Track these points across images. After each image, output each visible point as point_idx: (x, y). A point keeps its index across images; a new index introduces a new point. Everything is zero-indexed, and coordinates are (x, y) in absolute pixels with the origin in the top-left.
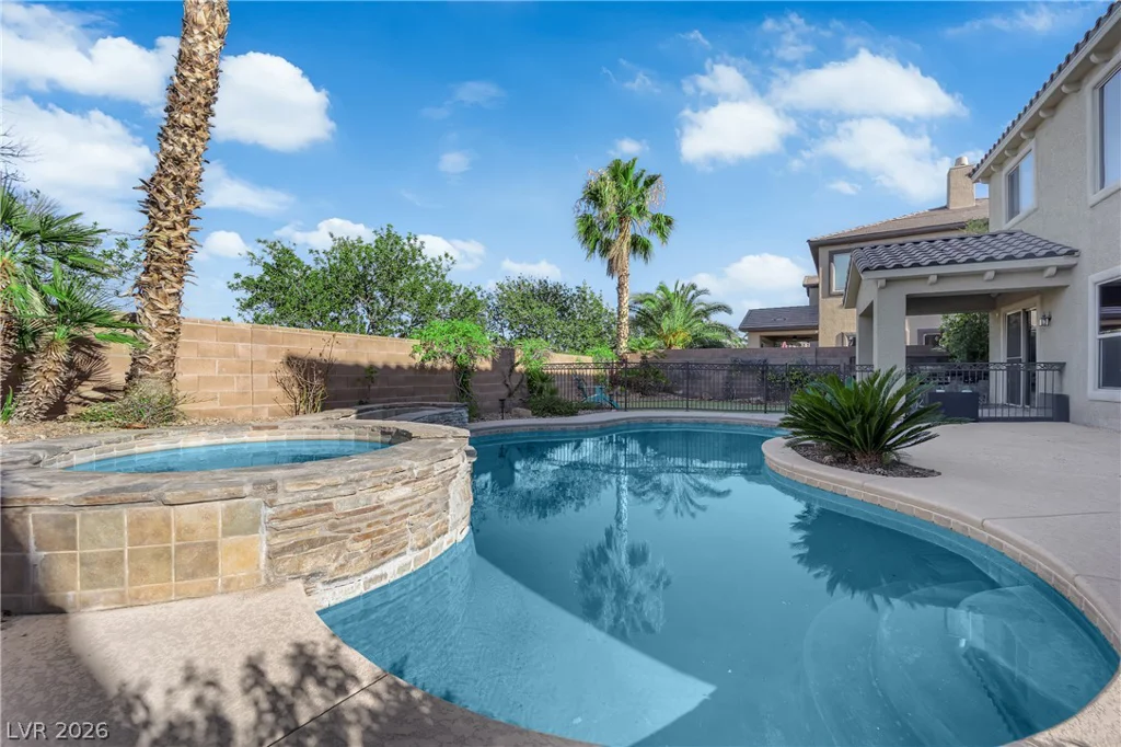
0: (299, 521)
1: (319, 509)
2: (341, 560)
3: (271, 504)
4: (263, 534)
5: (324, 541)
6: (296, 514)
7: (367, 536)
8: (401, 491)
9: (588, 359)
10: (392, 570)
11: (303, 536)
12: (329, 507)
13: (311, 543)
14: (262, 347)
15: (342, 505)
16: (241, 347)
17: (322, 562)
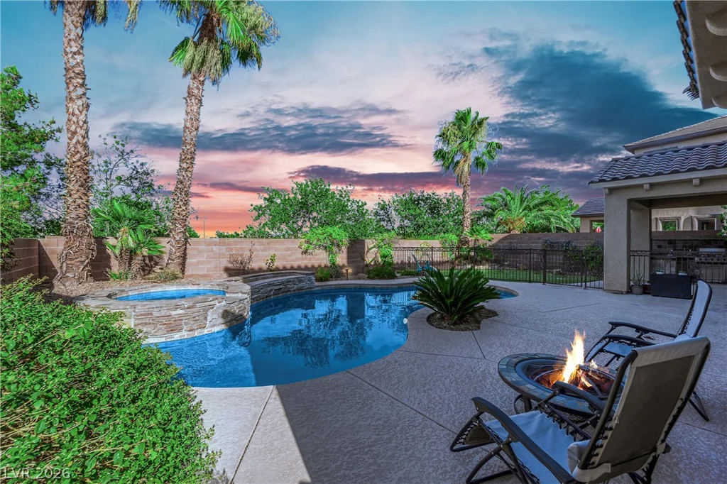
0: (142, 317)
1: (148, 314)
2: (156, 330)
3: (134, 312)
4: (133, 320)
5: (150, 324)
6: (141, 315)
7: (165, 324)
8: (179, 311)
9: (436, 243)
10: (176, 336)
11: (143, 321)
12: (152, 314)
13: (146, 324)
14: (224, 248)
15: (156, 314)
16: (215, 248)
17: (149, 329)
